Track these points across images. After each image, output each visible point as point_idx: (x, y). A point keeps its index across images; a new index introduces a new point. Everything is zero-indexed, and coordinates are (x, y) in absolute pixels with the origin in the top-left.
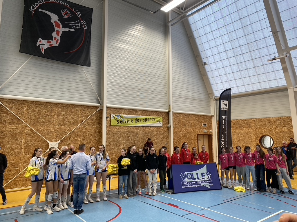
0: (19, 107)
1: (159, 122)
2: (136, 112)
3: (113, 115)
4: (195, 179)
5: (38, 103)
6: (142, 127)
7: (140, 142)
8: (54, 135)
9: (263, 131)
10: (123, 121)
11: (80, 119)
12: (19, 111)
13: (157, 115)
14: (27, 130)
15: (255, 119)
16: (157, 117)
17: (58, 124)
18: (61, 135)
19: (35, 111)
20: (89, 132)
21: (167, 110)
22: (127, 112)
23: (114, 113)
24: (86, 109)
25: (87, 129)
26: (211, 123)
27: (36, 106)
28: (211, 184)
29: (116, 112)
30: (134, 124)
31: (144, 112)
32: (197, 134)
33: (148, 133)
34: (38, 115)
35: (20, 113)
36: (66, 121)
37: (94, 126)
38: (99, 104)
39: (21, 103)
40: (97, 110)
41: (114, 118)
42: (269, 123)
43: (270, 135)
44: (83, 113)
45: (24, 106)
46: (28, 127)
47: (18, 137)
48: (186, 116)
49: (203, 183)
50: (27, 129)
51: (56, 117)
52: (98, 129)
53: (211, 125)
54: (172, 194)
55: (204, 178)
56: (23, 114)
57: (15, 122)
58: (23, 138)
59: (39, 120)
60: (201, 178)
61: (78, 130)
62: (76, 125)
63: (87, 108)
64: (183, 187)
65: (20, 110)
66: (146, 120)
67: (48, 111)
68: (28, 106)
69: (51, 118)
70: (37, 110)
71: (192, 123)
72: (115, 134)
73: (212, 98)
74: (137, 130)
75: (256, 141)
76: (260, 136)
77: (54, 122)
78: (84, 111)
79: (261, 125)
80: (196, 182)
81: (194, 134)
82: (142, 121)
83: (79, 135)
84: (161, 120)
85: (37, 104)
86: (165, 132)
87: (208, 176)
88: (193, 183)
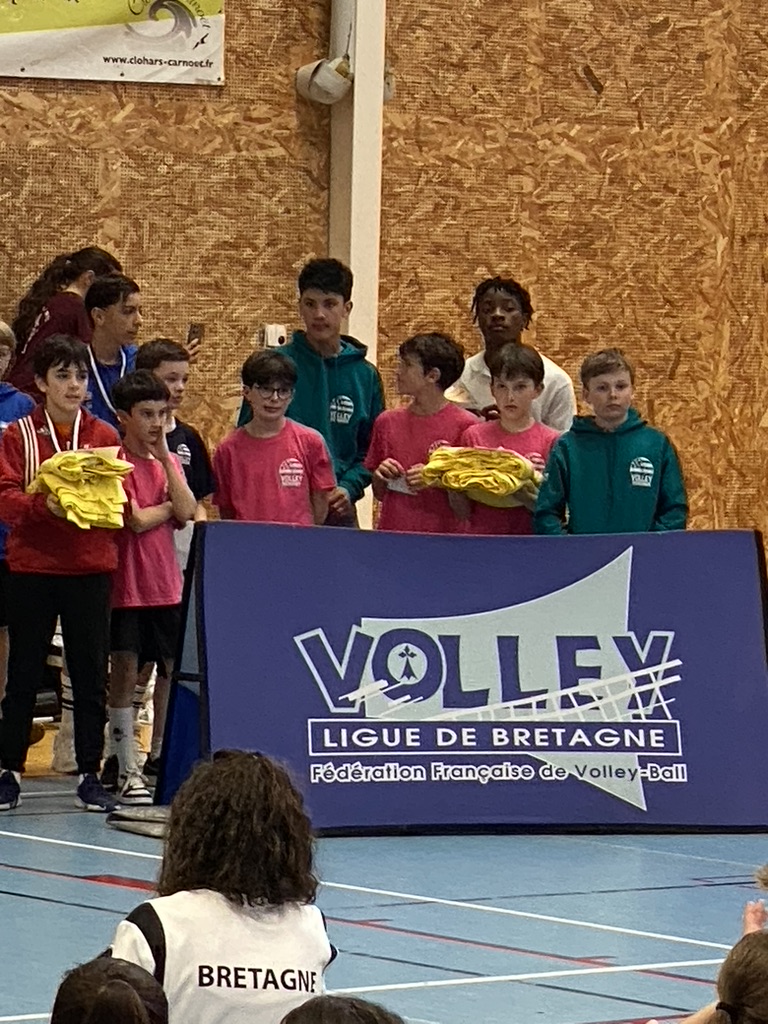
4: (480, 698)
49: (566, 748)
55: (583, 700)
60: (554, 696)
80: (484, 730)
86: (270, 162)
87: (643, 680)
88: (447, 737)
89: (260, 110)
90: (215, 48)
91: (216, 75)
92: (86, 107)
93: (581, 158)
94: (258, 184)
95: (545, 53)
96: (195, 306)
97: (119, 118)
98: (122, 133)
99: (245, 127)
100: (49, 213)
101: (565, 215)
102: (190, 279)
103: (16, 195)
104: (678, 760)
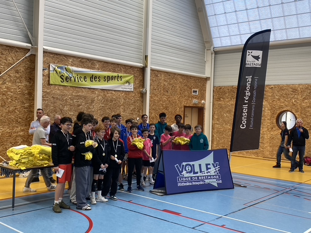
1: (129, 83)
2: (92, 64)
3: (54, 66)
4: (197, 173)
6: (101, 89)
7: (98, 114)
9: (283, 104)
10: (71, 78)
13: (125, 72)
15: (273, 86)
16: (125, 75)
20: (11, 92)
21: (142, 65)
22: (77, 63)
23: (54, 63)
24: (7, 52)
25: (8, 87)
26: (204, 89)
28: (219, 180)
29: (58, 61)
30: (88, 84)
31: (105, 65)
32: (183, 107)
33: (111, 101)
37: (21, 83)
38: (30, 45)
40: (27, 55)
41: (55, 72)
42: (294, 92)
43: (293, 111)
48: (169, 75)
49: (208, 179)
52: (28, 89)
53: (204, 93)
54: (162, 195)
55: (209, 172)
60: (206, 172)
63: (8, 49)
64: (179, 185)
66: (108, 79)
71: (178, 88)
72: (57, 99)
73: (210, 50)
74: (93, 96)
75: (271, 119)
76: (278, 112)
78: (2, 54)
79: (282, 95)
80: (198, 177)
81: (179, 105)
82: (102, 80)
84: (132, 81)
86: (137, 100)
87: (216, 169)
88: (194, 178)
89: (137, 94)
90: (132, 87)
91: (132, 90)
92: (119, 93)
93: (166, 100)
94: (136, 102)
95: (163, 88)
96: (130, 116)
97: (123, 95)
98: (123, 96)
99: (135, 96)
100: (115, 105)
101: (165, 106)
102: (130, 113)
103: (112, 103)
104: (220, 180)
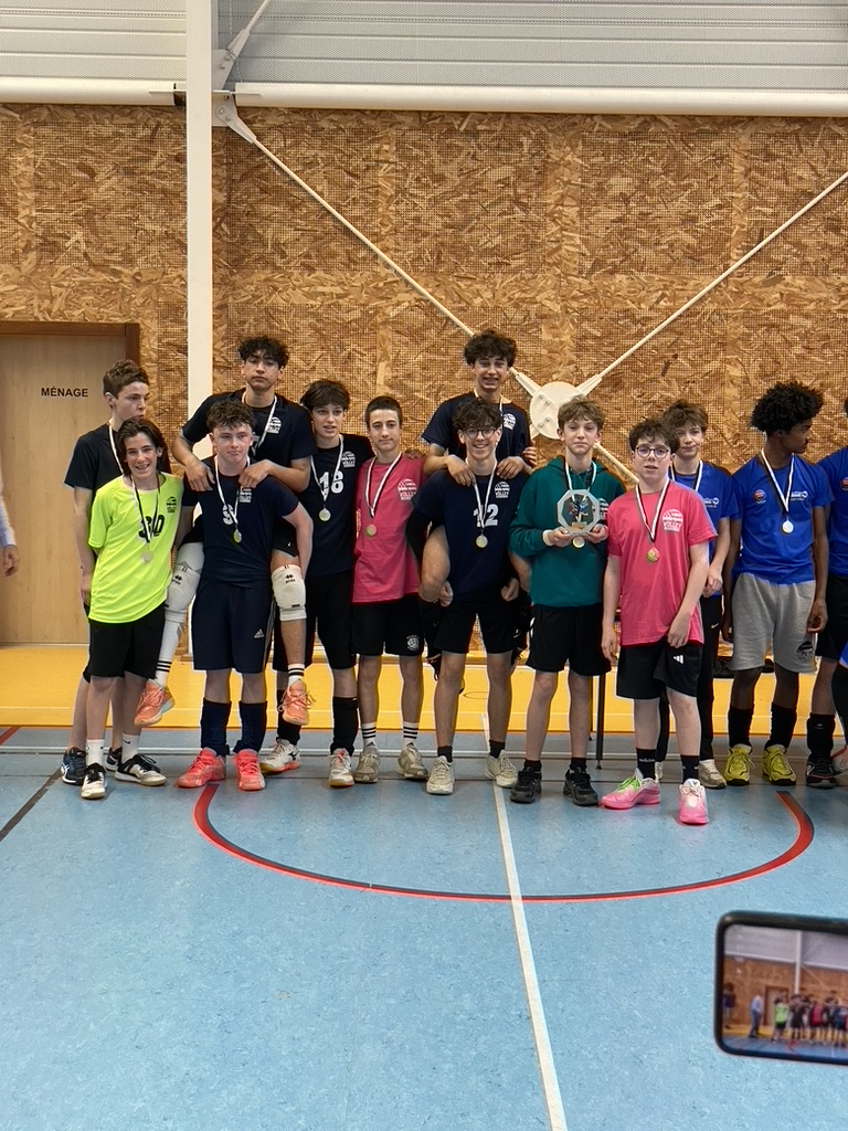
0: (350, 157)
5: (456, 123)
8: (566, 338)
11: (740, 222)
12: (350, 186)
14: (399, 304)
17: (588, 265)
18: (609, 341)
19: (441, 179)
24: (791, 145)
27: (449, 147)
34: (463, 206)
35: (355, 193)
36: (643, 242)
39: (358, 133)
44: (765, 179)
45: (378, 152)
46: (407, 283)
47: (352, 345)
50: (401, 297)
51: (572, 212)
56: (371, 199)
57: (333, 255)
58: (379, 353)
59: (466, 237)
61: (725, 302)
62: (714, 272)
63: (796, 133)
65: (357, 177)
67: (521, 175)
68: (400, 145)
69: (540, 225)
70: (451, 171)
77: (563, 252)
78: (770, 157)
83: (734, 343)
85: (451, 131)
